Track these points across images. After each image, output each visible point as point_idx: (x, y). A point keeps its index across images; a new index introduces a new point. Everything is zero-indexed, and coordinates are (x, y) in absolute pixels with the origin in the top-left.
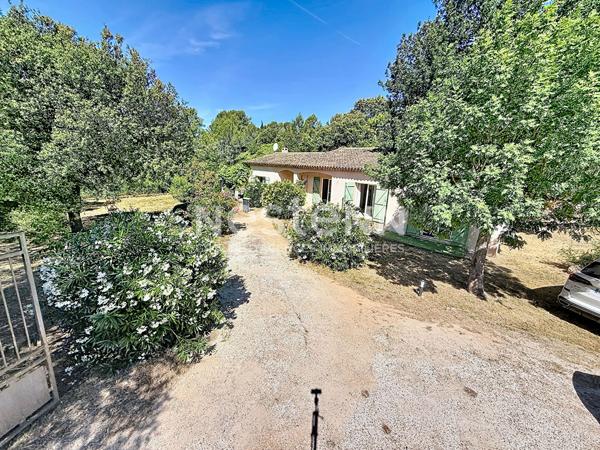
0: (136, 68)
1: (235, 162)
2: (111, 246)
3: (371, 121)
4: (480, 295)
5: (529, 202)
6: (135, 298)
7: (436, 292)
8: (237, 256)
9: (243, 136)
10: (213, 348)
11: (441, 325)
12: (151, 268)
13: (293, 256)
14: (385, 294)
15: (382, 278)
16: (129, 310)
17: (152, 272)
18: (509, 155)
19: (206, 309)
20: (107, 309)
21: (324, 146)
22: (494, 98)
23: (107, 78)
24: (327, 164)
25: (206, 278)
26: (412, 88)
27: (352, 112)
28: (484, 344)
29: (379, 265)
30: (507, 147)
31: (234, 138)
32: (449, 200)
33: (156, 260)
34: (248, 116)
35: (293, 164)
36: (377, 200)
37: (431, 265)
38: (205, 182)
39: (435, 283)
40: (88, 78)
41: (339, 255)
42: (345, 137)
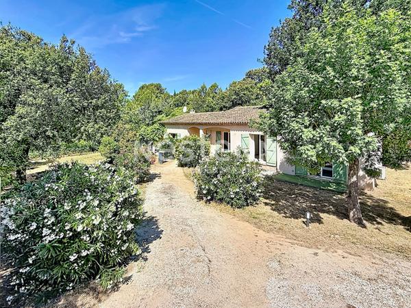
0: (82, 60)
1: (153, 123)
2: (57, 187)
3: (259, 85)
4: (360, 223)
6: (71, 230)
7: (322, 223)
8: (152, 201)
9: (160, 103)
10: (130, 278)
11: (326, 250)
12: (85, 204)
13: (200, 198)
14: (278, 226)
15: (276, 213)
16: (65, 241)
17: (86, 207)
19: (125, 242)
20: (49, 239)
21: (224, 107)
22: (329, 68)
23: (61, 68)
24: (226, 121)
25: (126, 213)
27: (244, 80)
28: (364, 265)
29: (273, 202)
31: (152, 105)
32: (313, 142)
33: (89, 197)
34: (163, 86)
35: (199, 121)
37: (318, 200)
38: (128, 141)
39: (322, 215)
40: (48, 69)
41: (237, 193)
42: (240, 99)
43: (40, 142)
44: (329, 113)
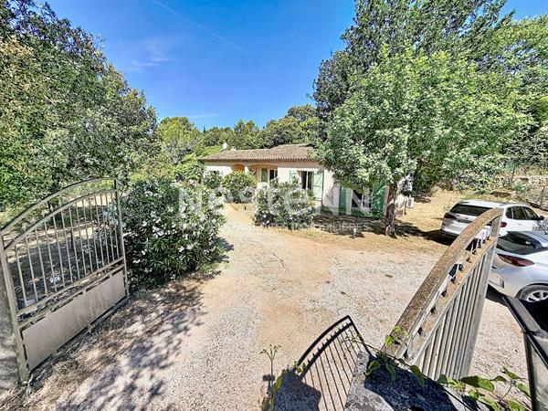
1: (182, 163)
3: (302, 124)
4: (393, 236)
5: (410, 161)
7: (364, 237)
9: (188, 140)
11: (369, 251)
15: (326, 233)
18: (396, 134)
21: (266, 146)
22: (385, 101)
24: (273, 157)
26: (332, 99)
27: (286, 117)
28: (396, 257)
30: (395, 130)
31: (180, 142)
34: (191, 122)
35: (244, 158)
36: (315, 182)
39: (363, 233)
41: (294, 216)
42: (282, 138)
43: (76, 171)
44: (381, 142)
